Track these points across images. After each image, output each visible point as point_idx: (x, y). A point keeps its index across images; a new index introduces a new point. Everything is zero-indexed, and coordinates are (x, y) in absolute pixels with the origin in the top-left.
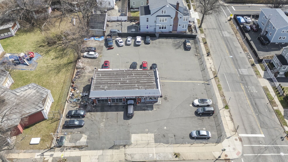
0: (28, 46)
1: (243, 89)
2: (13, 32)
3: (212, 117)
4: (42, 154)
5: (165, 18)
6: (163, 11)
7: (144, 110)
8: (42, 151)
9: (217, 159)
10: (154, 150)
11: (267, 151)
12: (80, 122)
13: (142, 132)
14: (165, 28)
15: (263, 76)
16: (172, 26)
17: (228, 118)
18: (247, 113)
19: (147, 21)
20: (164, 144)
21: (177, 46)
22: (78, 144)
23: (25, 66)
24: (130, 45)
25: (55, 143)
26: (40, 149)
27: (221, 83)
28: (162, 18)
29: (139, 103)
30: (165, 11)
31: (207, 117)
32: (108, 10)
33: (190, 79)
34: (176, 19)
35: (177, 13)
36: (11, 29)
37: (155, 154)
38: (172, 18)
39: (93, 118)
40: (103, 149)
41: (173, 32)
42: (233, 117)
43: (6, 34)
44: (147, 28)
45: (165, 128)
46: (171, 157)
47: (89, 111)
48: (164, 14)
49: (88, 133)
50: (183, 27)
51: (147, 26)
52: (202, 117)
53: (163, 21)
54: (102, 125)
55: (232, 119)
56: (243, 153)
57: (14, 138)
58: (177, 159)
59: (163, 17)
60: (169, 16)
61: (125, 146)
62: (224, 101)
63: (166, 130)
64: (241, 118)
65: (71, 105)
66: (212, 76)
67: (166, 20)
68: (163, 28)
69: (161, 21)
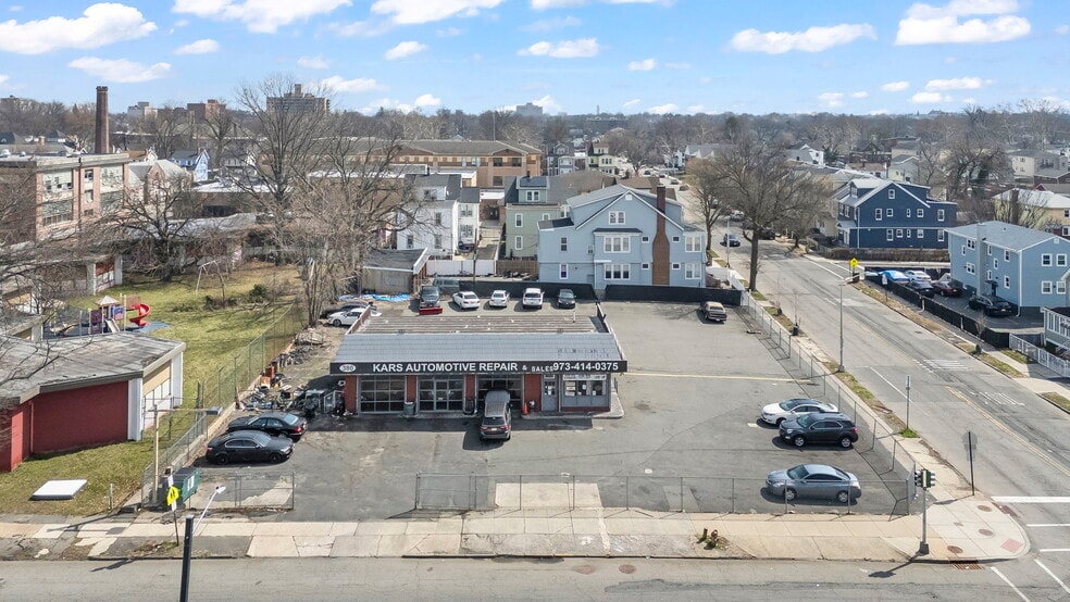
1: (960, 397)
2: (95, 282)
3: (850, 453)
4: (74, 528)
5: (623, 236)
6: (613, 214)
7: (554, 428)
8: (78, 520)
9: (912, 560)
10: (602, 526)
13: (545, 480)
14: (626, 275)
16: (649, 268)
17: (926, 458)
18: (1004, 448)
19: (564, 248)
20: (648, 512)
21: (671, 315)
26: (68, 512)
27: (864, 384)
28: (612, 236)
29: (529, 409)
30: (621, 214)
31: (828, 452)
34: (661, 245)
35: (661, 222)
36: (93, 269)
37: (605, 538)
38: (646, 239)
39: (334, 443)
40: (360, 519)
42: (944, 456)
44: (564, 274)
45: (648, 471)
46: (684, 547)
47: (322, 430)
48: (617, 224)
50: (688, 274)
51: (564, 267)
52: (807, 452)
53: (617, 248)
54: (368, 460)
55: (942, 461)
56: (1035, 546)
58: (715, 553)
59: (617, 235)
60: (636, 230)
61: (463, 512)
63: (654, 477)
66: (823, 371)
67: (626, 244)
68: (617, 275)
69: (608, 247)
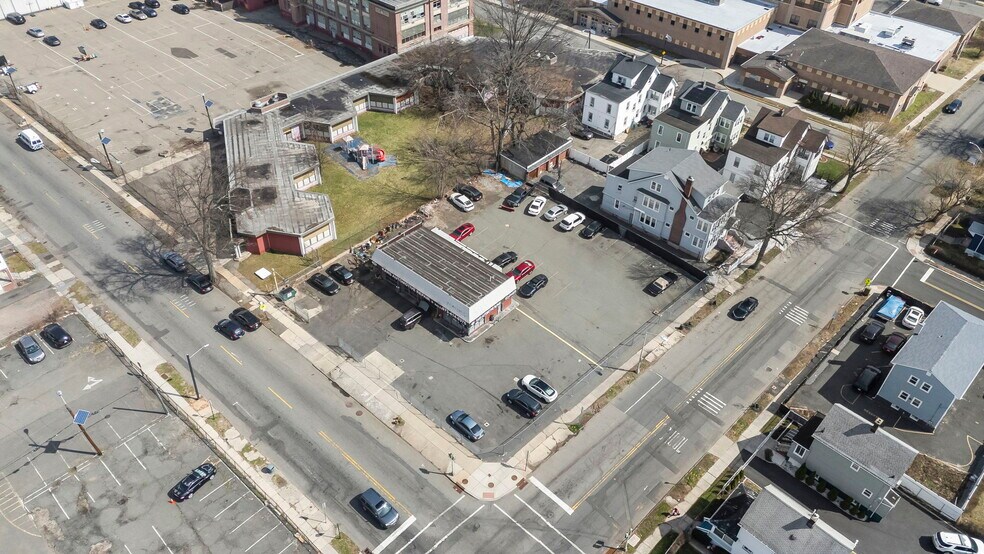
0: (396, 139)
1: (658, 427)
2: (397, 106)
3: (524, 420)
4: (254, 295)
5: (655, 201)
6: (654, 184)
7: (435, 333)
8: (258, 291)
9: (445, 474)
10: (378, 392)
11: (540, 533)
12: (334, 286)
13: (393, 359)
14: (653, 225)
15: (742, 438)
16: (669, 228)
17: (552, 444)
18: (598, 464)
19: (619, 191)
20: (400, 396)
21: (637, 273)
22: (300, 312)
23: (359, 168)
24: (549, 221)
25: (277, 291)
26: (258, 286)
27: (627, 389)
28: (649, 198)
29: (438, 317)
30: (659, 186)
31: (516, 414)
32: (595, 136)
33: (577, 343)
34: (681, 217)
35: (683, 205)
36: (395, 100)
37: (372, 397)
38: (672, 209)
39: (357, 294)
40: (320, 340)
41: (669, 243)
42: (562, 450)
43: (385, 105)
44: (617, 206)
45: (431, 378)
46: (388, 418)
47: (362, 283)
48: (655, 191)
49: (327, 307)
50: (695, 243)
51: (617, 202)
52: (508, 408)
53: (651, 206)
54: (356, 311)
55: (556, 449)
56: (498, 501)
57: (247, 254)
58: (392, 426)
59: (653, 199)
60: (666, 201)
61: (349, 357)
62: (586, 417)
63: (428, 382)
64: (576, 461)
65: (352, 259)
66: (629, 365)
67: (657, 206)
68: (648, 222)
69: (645, 203)
